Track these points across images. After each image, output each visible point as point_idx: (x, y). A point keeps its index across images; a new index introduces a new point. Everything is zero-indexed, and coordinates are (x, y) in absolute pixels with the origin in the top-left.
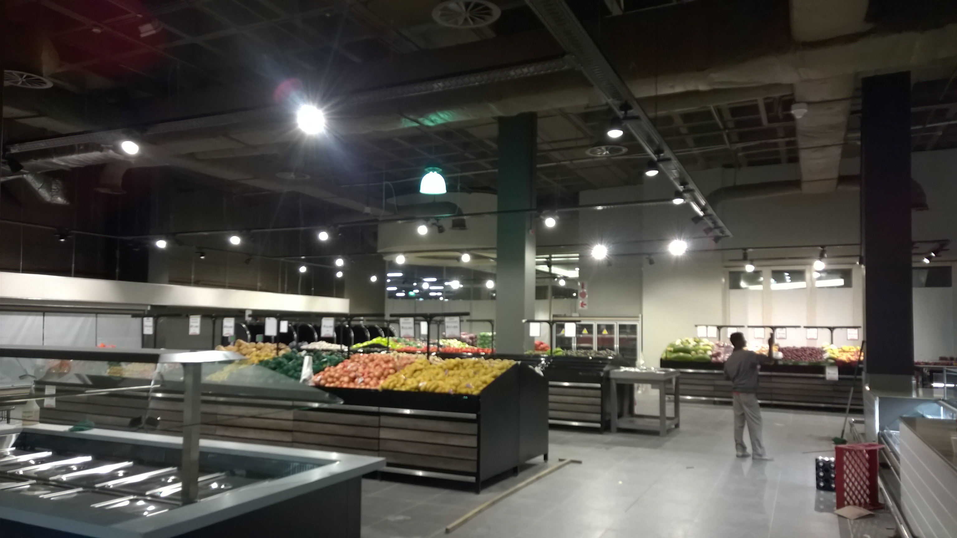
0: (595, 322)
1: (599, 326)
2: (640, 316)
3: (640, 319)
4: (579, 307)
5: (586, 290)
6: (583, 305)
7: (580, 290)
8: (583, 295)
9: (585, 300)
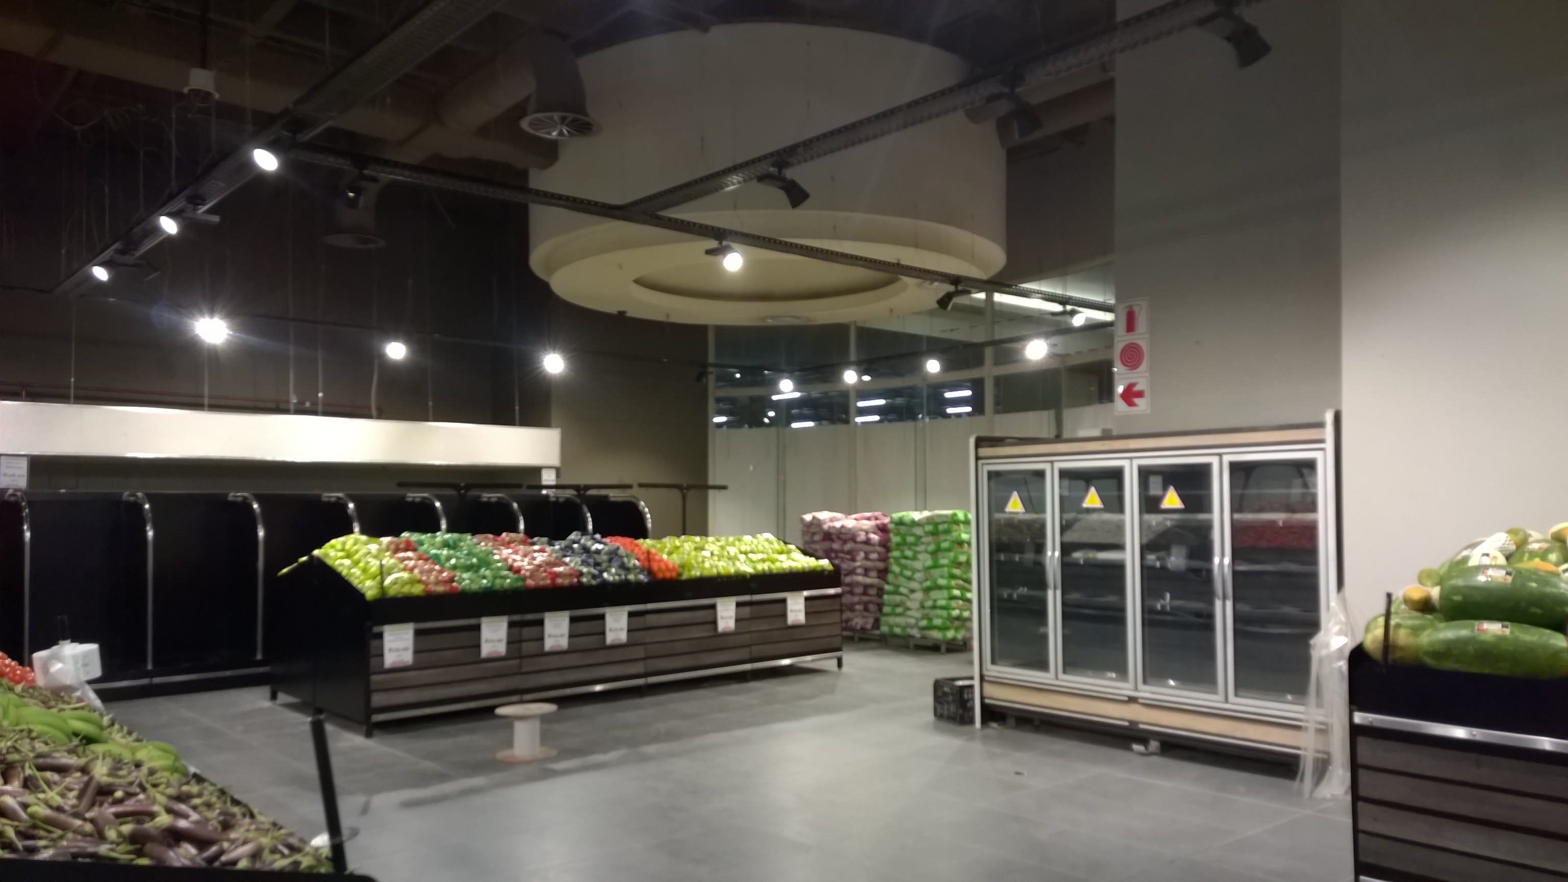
0: (1131, 460)
1: (1145, 474)
2: (1329, 417)
3: (1329, 433)
4: (1120, 405)
5: (1141, 338)
6: (1130, 396)
7: (1121, 340)
8: (1132, 356)
9: (1141, 379)
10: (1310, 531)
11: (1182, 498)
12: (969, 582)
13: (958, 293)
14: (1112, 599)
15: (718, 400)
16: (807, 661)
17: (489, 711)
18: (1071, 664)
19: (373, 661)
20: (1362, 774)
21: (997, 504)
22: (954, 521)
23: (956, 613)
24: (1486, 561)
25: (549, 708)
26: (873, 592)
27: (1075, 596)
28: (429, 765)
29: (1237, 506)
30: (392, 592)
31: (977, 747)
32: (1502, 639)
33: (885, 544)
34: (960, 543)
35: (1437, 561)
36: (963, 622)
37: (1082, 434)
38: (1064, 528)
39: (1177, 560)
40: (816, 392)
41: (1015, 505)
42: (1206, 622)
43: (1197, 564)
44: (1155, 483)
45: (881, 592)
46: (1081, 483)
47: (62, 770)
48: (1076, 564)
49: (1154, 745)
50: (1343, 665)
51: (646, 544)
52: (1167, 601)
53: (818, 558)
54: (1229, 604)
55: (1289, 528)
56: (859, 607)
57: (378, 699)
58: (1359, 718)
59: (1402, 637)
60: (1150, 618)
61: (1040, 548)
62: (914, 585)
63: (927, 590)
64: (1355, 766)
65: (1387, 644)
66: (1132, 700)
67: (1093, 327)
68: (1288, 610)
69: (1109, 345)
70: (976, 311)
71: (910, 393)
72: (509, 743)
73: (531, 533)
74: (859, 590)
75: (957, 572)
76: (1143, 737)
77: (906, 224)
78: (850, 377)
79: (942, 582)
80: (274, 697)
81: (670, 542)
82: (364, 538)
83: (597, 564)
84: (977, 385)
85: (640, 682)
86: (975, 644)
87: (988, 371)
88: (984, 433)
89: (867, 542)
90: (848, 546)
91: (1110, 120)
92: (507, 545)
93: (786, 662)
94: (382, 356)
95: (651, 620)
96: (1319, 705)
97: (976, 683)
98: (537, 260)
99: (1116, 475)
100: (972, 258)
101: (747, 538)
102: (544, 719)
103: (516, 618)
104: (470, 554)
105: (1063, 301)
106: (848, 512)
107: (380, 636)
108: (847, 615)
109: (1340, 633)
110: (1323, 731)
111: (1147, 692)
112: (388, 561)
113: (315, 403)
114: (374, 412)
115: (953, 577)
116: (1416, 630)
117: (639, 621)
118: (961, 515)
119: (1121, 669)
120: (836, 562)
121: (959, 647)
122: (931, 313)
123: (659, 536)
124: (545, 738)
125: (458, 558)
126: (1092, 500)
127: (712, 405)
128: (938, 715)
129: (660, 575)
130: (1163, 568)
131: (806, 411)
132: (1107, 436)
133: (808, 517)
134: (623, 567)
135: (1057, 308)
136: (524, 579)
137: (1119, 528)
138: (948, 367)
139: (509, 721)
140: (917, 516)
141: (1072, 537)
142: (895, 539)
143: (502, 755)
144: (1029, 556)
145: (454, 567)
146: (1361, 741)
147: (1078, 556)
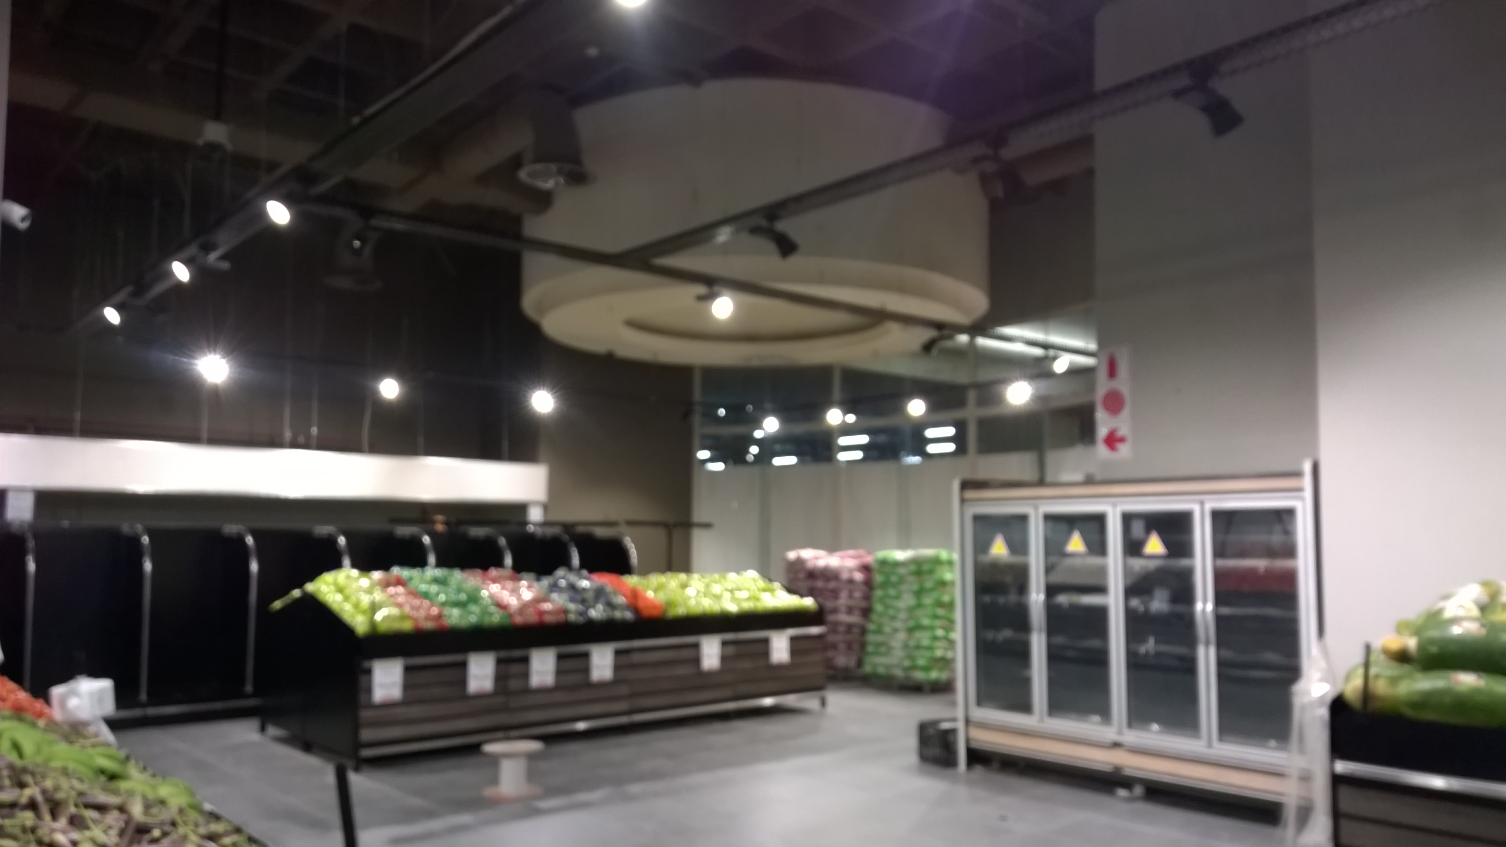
0: (1114, 505)
1: (1128, 519)
2: (1307, 467)
3: (1307, 482)
4: (1101, 450)
5: (1123, 384)
6: (1112, 441)
7: (1103, 385)
8: (1114, 403)
9: (1123, 424)
10: (1289, 579)
11: (1166, 543)
12: (952, 621)
13: (942, 338)
14: (1094, 643)
15: (704, 437)
16: (790, 700)
17: (474, 749)
18: (1056, 707)
19: (363, 698)
20: (1344, 824)
21: (982, 546)
22: (936, 562)
23: (939, 653)
24: (1461, 613)
25: (534, 746)
26: (856, 630)
27: (1059, 640)
28: (416, 802)
29: (1219, 551)
30: (383, 628)
31: (962, 791)
32: (1476, 691)
33: (868, 584)
34: (943, 584)
35: (1413, 612)
36: (946, 663)
37: (1066, 477)
38: (1049, 569)
39: (1159, 603)
40: (799, 429)
41: (999, 549)
42: (1189, 667)
43: (1180, 608)
44: (1138, 528)
45: (864, 631)
46: (1063, 527)
47: (101, 808)
48: (1059, 607)
49: (1138, 790)
50: (1324, 712)
51: (632, 581)
52: (1149, 646)
53: (802, 596)
54: (1212, 651)
55: (1271, 575)
56: (842, 646)
57: (366, 735)
58: (1342, 767)
59: (1381, 687)
60: (1134, 663)
61: (1023, 588)
62: (898, 625)
63: (911, 630)
64: (1337, 815)
65: (1366, 694)
66: (1116, 745)
67: (1074, 372)
68: (1271, 657)
69: (1091, 388)
70: (959, 353)
71: (893, 432)
72: (495, 780)
73: (519, 568)
74: (842, 629)
75: (941, 612)
76: (1127, 782)
77: (891, 271)
78: (834, 417)
79: (926, 622)
80: (263, 729)
81: (656, 579)
82: (355, 572)
83: (583, 601)
84: (960, 426)
85: (623, 720)
86: (960, 685)
87: (971, 412)
88: (968, 476)
89: (851, 581)
90: (832, 585)
91: (1090, 173)
92: (494, 581)
93: (768, 701)
94: (375, 393)
95: (637, 658)
96: (1302, 751)
97: (960, 726)
98: (529, 302)
99: (1099, 520)
100: (955, 303)
101: (732, 576)
102: (531, 757)
103: (504, 654)
104: (459, 590)
105: (1045, 346)
106: (832, 549)
107: (369, 672)
108: (830, 654)
109: (1322, 680)
110: (1306, 778)
111: (1131, 737)
112: (378, 596)
113: (308, 437)
114: (366, 444)
115: (936, 617)
116: (1394, 681)
117: (625, 659)
118: (944, 555)
119: (1104, 712)
120: (820, 600)
121: (943, 688)
122: (914, 355)
123: (644, 572)
124: (532, 776)
125: (446, 594)
126: (1076, 544)
127: (696, 441)
128: (924, 758)
129: (646, 613)
130: (1147, 611)
131: (789, 447)
132: (1089, 481)
133: (792, 555)
134: (610, 605)
135: (1038, 352)
136: (511, 616)
137: (1102, 571)
138: (933, 407)
139: (494, 760)
140: (900, 555)
141: (1058, 578)
142: (878, 578)
143: (489, 792)
144: (1012, 598)
145: (444, 604)
146: (1344, 792)
147: (1062, 599)
